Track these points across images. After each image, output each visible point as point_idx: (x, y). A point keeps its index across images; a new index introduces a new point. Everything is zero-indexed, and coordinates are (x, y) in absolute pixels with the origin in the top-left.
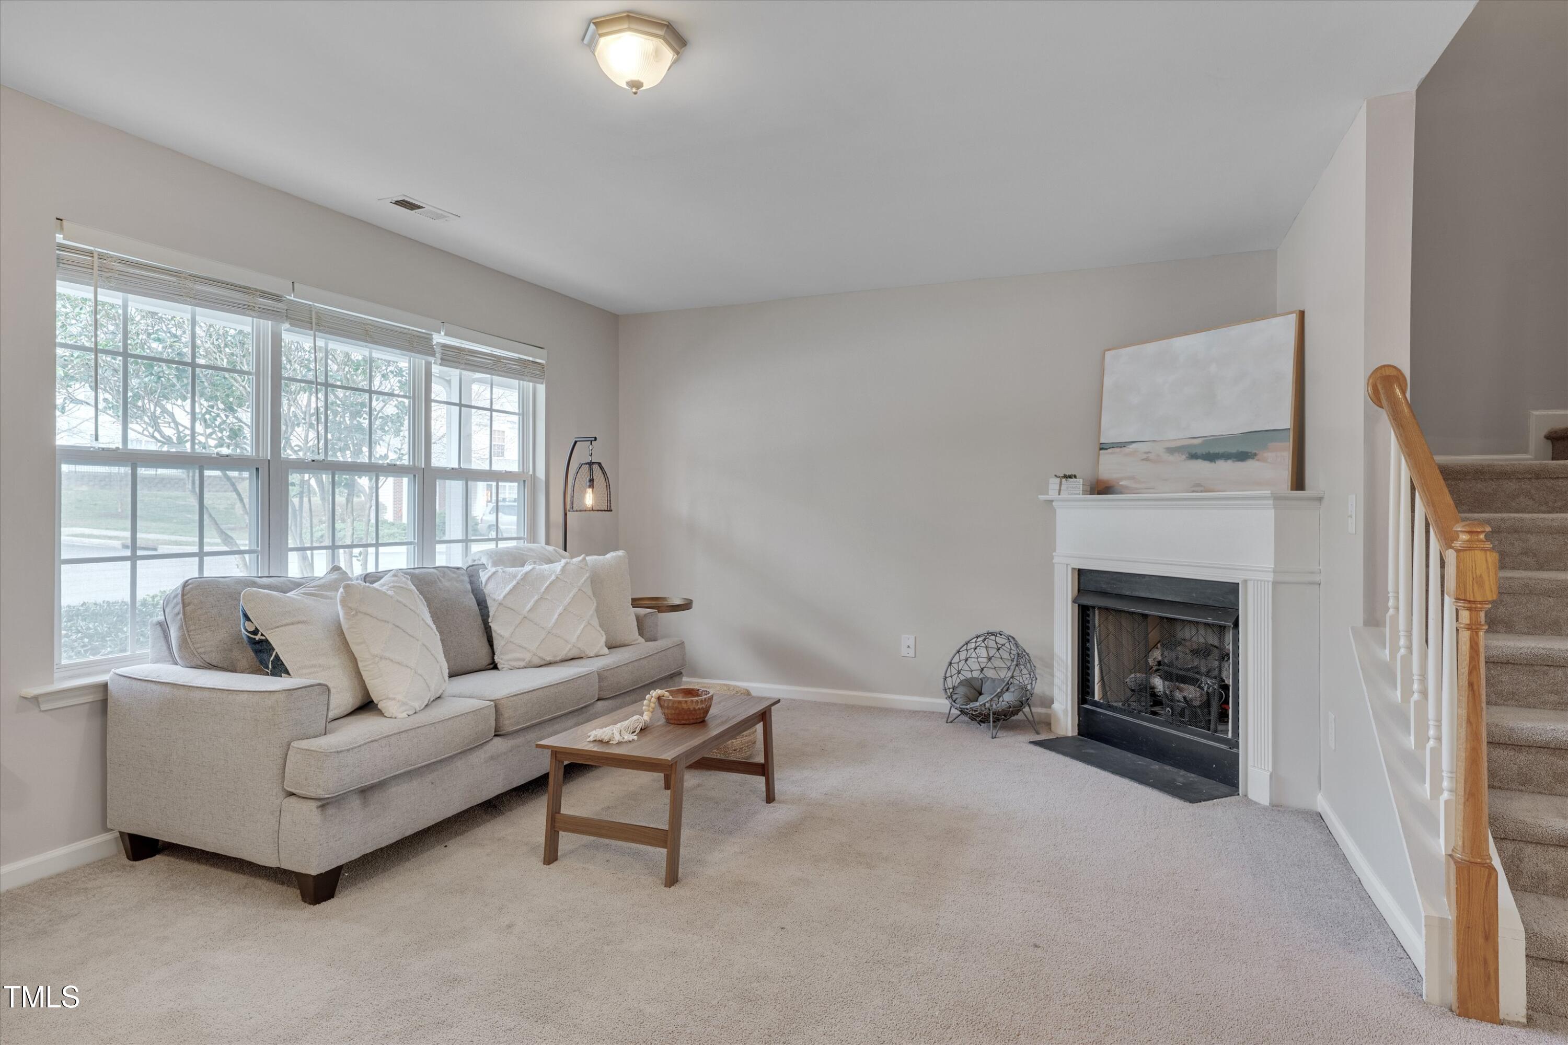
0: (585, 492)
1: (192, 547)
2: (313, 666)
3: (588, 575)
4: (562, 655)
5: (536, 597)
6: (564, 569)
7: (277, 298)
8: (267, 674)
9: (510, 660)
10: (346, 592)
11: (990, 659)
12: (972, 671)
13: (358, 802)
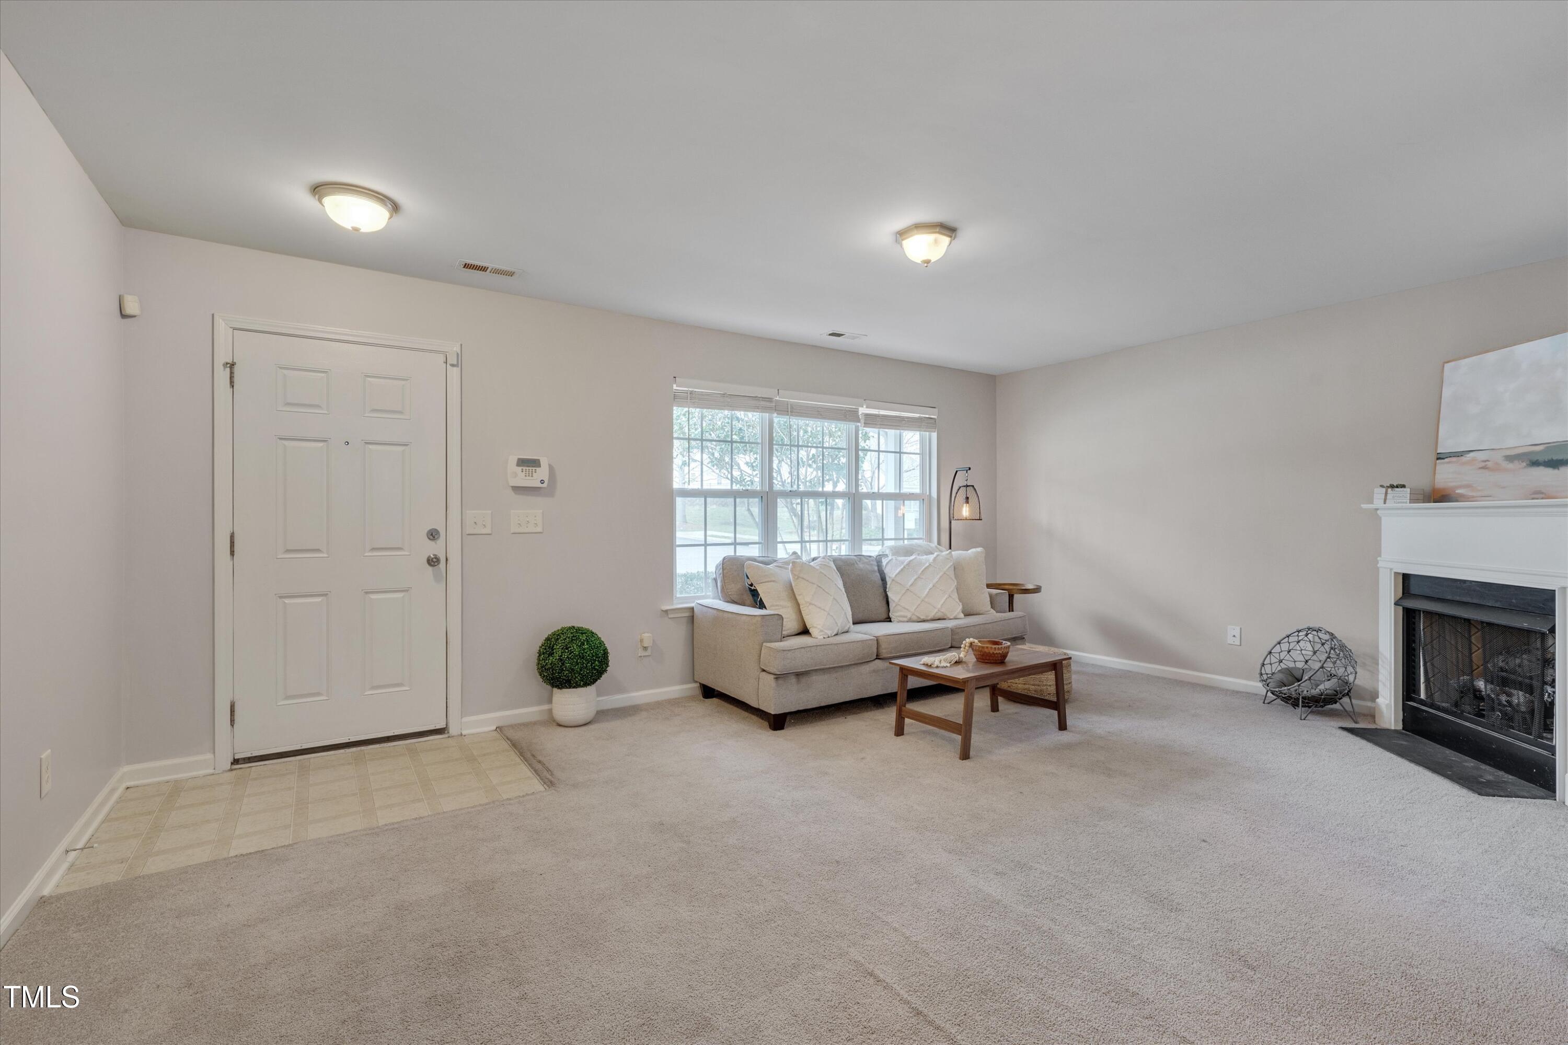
0: (963, 506)
1: (729, 540)
2: (777, 605)
3: (951, 564)
4: (931, 616)
5: (915, 577)
6: (935, 559)
7: (770, 400)
8: (757, 608)
9: (899, 616)
10: (793, 565)
11: (1315, 653)
12: (1295, 662)
13: (794, 680)
